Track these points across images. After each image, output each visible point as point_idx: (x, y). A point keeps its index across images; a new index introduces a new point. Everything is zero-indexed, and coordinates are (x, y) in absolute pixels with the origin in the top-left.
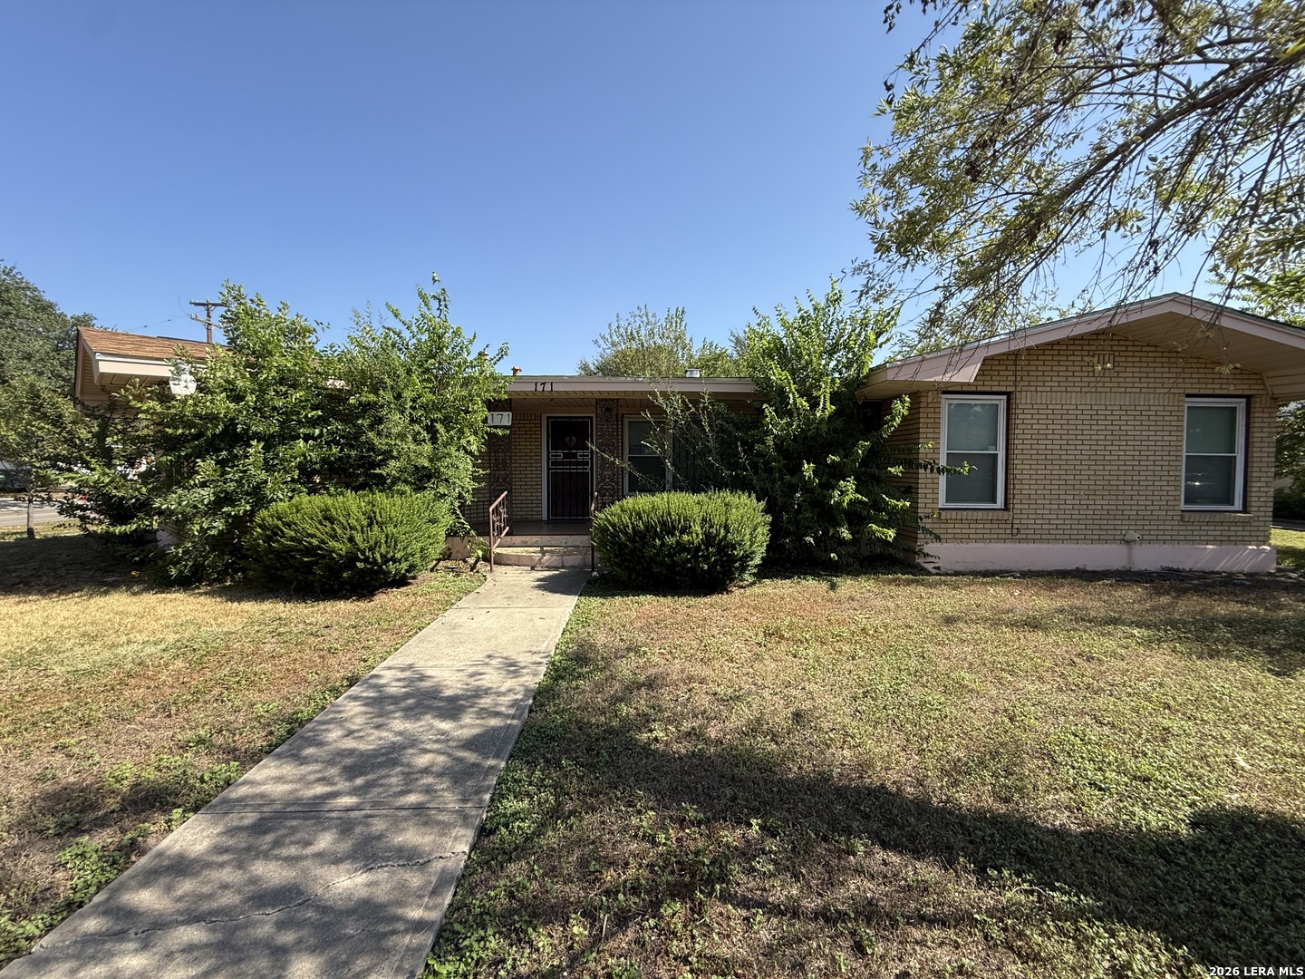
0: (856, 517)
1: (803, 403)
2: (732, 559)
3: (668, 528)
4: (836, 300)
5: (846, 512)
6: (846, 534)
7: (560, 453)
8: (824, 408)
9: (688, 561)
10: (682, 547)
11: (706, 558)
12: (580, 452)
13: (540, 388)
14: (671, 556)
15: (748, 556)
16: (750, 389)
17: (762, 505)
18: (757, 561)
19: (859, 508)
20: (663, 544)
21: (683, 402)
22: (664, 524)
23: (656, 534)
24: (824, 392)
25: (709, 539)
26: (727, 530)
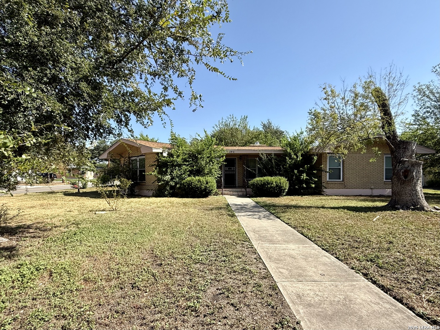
0: (307, 182)
1: (295, 157)
2: (282, 190)
3: (268, 183)
4: (302, 133)
5: (304, 181)
6: (304, 186)
7: (227, 168)
8: (300, 158)
9: (273, 190)
10: (271, 187)
11: (276, 190)
12: (233, 168)
13: (231, 152)
14: (269, 189)
15: (285, 189)
16: (282, 152)
17: (287, 179)
18: (286, 191)
19: (308, 180)
20: (268, 187)
21: (266, 156)
22: (267, 183)
23: (266, 185)
24: (299, 154)
25: (277, 186)
26: (281, 184)
